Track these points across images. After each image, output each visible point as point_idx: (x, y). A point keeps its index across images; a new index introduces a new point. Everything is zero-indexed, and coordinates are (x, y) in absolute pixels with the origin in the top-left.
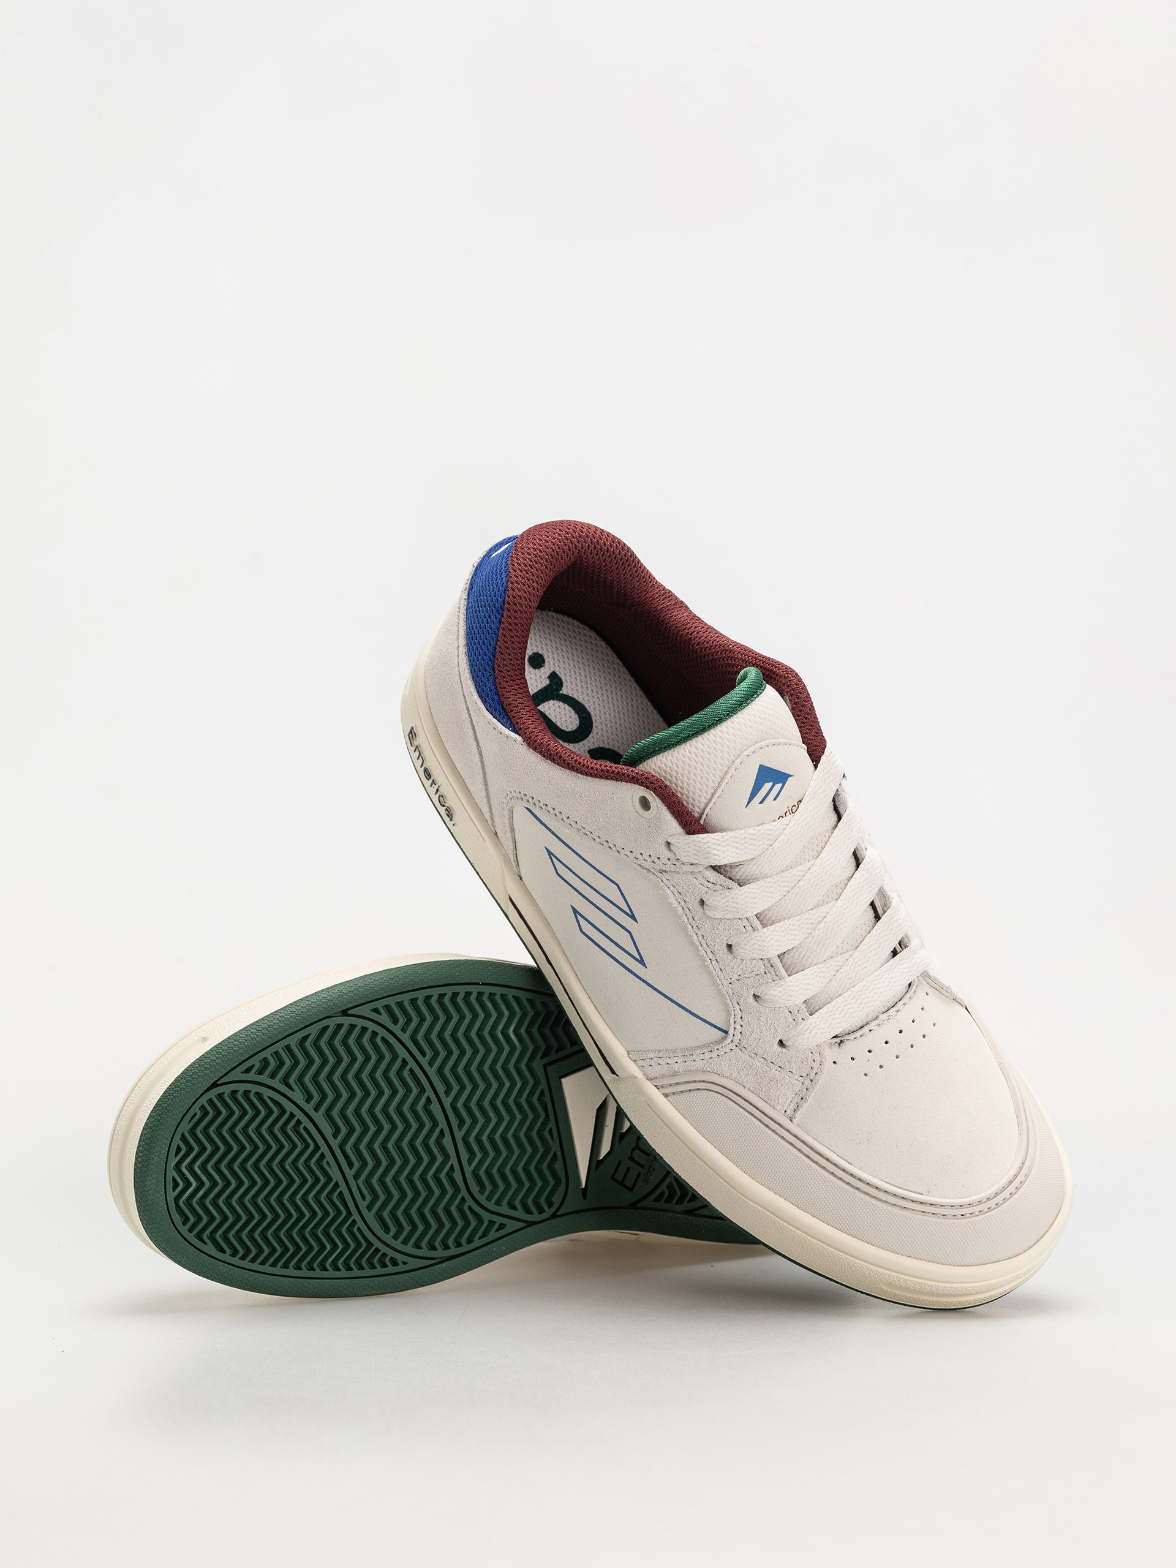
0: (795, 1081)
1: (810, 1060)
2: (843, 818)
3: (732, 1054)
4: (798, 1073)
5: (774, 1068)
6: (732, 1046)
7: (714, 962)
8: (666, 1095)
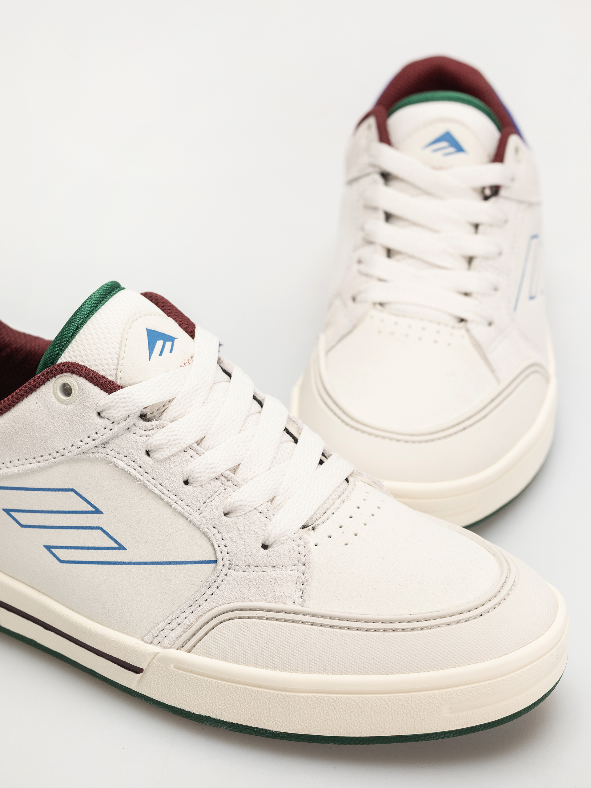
0: (291, 573)
1: (296, 548)
2: (232, 375)
3: (228, 578)
4: (290, 563)
5: (269, 569)
6: (225, 571)
7: (180, 502)
8: (189, 651)
